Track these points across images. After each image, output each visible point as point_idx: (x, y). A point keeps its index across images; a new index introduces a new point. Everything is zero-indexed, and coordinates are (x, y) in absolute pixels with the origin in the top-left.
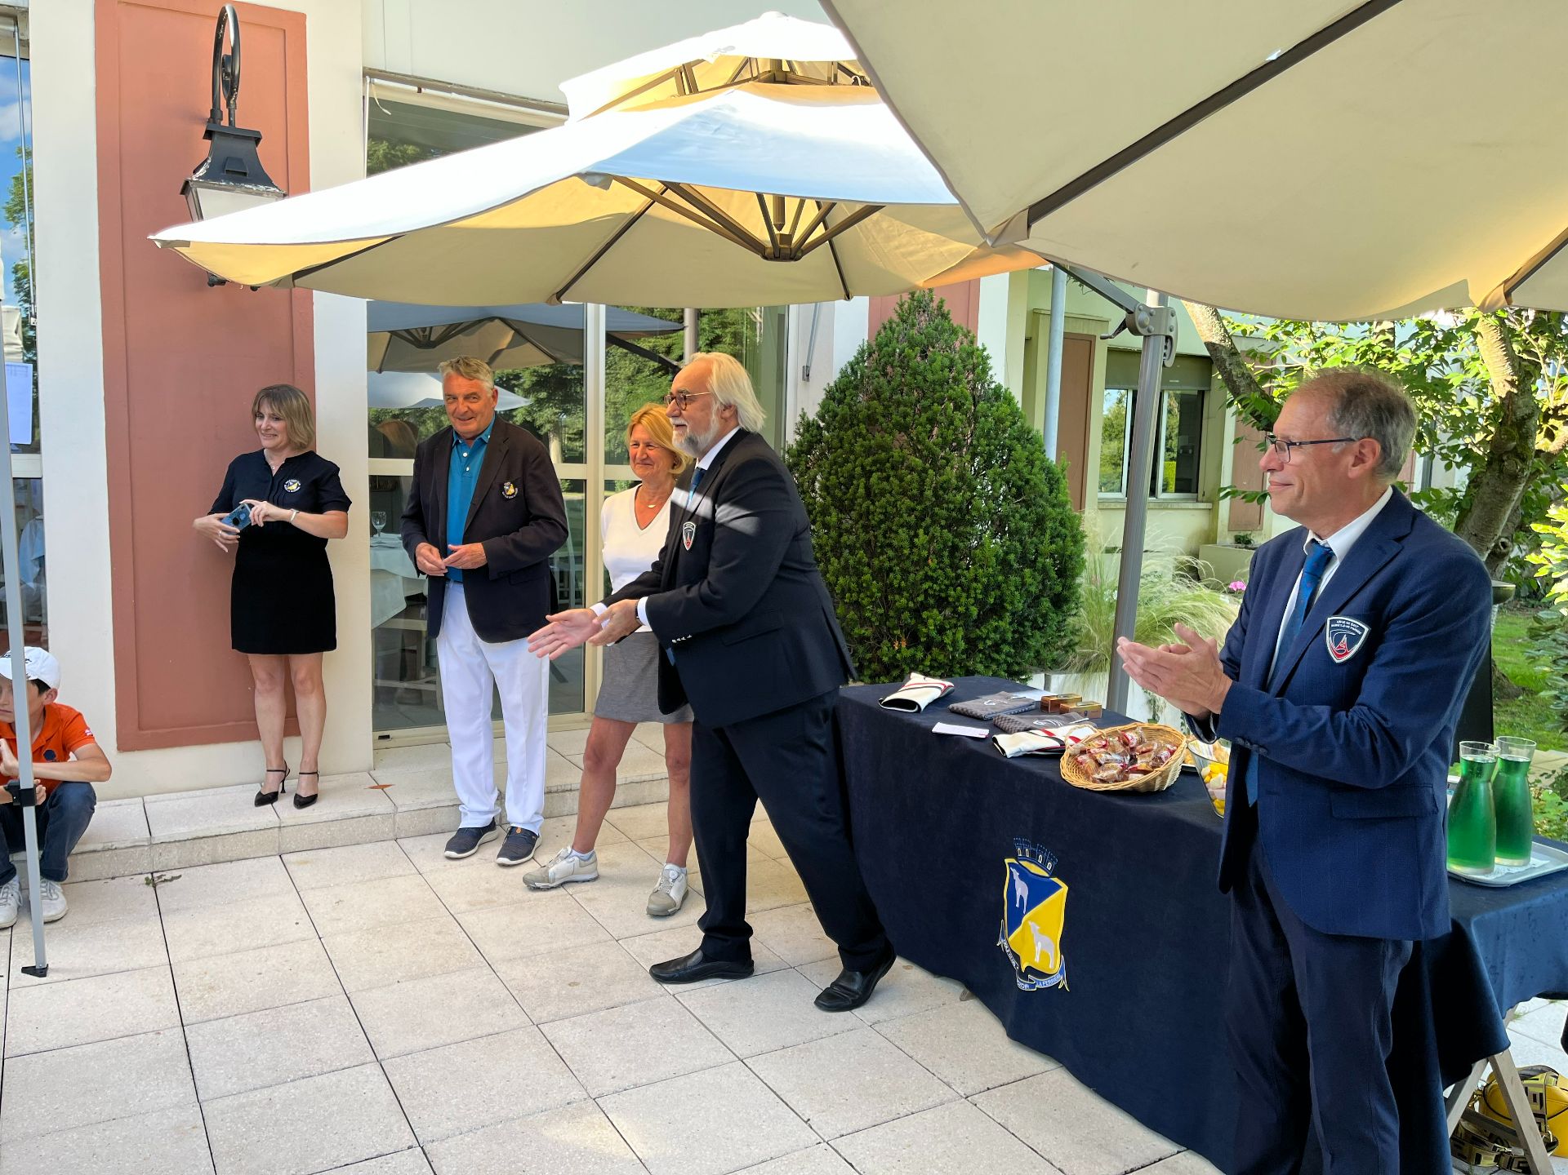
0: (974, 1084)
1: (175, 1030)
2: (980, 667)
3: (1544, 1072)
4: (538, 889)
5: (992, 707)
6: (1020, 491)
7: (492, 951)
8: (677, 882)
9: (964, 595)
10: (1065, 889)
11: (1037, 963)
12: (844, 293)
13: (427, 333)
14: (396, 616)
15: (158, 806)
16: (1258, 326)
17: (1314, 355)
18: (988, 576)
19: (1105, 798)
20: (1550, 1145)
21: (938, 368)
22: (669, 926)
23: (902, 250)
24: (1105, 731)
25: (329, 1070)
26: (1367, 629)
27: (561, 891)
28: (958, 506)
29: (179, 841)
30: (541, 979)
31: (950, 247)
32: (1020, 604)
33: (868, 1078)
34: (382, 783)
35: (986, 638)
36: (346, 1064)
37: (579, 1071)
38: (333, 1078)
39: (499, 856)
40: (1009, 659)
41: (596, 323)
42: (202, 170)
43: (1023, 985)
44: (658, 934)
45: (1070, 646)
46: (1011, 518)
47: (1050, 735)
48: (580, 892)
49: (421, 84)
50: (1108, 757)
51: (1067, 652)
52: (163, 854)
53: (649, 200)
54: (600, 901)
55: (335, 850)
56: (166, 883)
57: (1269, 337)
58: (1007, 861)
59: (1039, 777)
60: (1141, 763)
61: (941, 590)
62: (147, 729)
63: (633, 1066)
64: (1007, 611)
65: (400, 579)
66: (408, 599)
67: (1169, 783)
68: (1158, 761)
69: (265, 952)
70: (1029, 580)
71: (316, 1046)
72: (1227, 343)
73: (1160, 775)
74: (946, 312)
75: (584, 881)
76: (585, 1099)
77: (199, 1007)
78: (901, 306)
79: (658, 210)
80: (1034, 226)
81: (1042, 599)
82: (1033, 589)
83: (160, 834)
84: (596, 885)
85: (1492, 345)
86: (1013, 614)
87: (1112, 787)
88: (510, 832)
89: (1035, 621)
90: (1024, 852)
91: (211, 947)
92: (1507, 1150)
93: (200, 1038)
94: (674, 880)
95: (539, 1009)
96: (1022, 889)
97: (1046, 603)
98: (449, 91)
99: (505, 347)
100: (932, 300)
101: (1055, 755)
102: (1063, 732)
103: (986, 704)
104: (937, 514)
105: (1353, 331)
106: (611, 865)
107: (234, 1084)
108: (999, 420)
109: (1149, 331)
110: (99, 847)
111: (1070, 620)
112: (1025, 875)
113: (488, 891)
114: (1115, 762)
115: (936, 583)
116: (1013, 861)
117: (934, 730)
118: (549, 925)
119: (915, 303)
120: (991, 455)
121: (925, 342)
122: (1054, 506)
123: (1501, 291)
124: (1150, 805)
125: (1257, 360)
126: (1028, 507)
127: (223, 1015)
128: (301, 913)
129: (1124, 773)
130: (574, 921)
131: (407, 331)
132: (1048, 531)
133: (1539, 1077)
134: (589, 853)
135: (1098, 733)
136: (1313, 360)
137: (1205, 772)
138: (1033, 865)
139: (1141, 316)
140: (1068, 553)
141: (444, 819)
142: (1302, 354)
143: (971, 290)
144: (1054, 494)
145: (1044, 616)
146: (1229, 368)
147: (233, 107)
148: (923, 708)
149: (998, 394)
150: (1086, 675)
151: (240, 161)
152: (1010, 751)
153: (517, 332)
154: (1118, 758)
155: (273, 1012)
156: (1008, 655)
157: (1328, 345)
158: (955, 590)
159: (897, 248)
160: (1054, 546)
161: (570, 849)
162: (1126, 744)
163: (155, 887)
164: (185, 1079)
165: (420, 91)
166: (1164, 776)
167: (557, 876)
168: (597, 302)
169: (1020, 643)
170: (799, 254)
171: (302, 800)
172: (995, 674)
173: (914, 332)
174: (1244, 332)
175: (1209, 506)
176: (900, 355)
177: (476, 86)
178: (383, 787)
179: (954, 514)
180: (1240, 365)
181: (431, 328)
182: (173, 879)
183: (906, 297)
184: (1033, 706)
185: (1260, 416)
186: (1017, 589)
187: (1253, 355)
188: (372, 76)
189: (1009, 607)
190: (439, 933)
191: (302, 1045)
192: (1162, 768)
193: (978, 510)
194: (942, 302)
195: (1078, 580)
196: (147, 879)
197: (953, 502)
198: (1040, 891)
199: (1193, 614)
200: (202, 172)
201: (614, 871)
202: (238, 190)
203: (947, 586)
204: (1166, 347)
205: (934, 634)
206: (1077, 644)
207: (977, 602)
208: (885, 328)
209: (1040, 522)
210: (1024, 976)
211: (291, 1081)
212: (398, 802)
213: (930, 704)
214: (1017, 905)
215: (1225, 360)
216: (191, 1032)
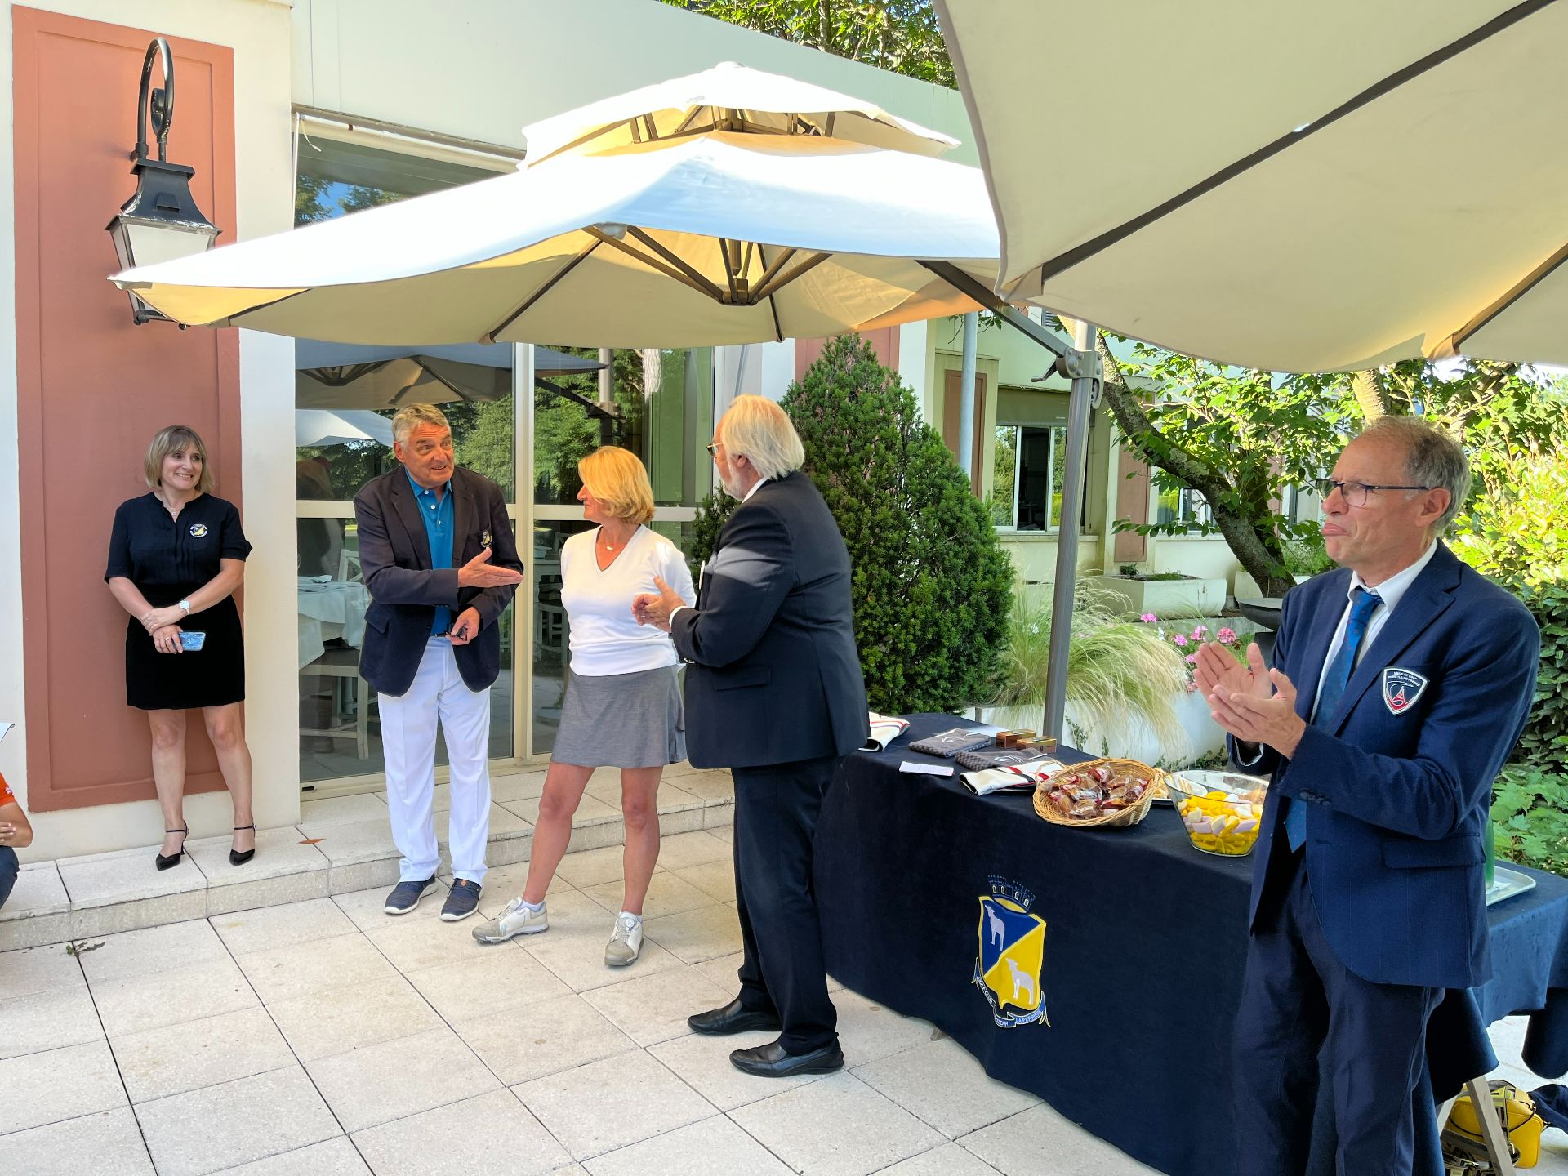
0: (960, 1125)
1: (124, 1110)
2: (920, 703)
3: (1502, 1086)
4: (489, 943)
5: (951, 744)
6: (951, 528)
7: (451, 1011)
8: (633, 930)
9: (904, 631)
10: (1043, 925)
11: (1016, 999)
12: (776, 335)
13: (337, 370)
14: (315, 662)
15: (73, 869)
16: (1143, 366)
17: (1196, 394)
18: (926, 612)
19: (1084, 834)
20: (1515, 1157)
21: (869, 408)
22: (628, 977)
23: (841, 294)
24: (1073, 767)
25: (295, 1146)
26: (1425, 682)
27: (512, 944)
28: (895, 544)
29: (101, 907)
30: (505, 1038)
31: (889, 292)
32: (957, 640)
33: (854, 1125)
34: (311, 838)
35: (924, 674)
36: (313, 1139)
37: (558, 1133)
38: (302, 1153)
39: (443, 911)
40: (945, 694)
41: (525, 364)
42: (132, 206)
43: (1002, 1023)
44: (618, 985)
45: (1000, 681)
46: (946, 556)
47: (1017, 772)
48: (532, 944)
49: (352, 121)
50: (1083, 793)
51: (999, 686)
52: (84, 921)
53: (596, 240)
54: (557, 952)
55: (266, 910)
56: (89, 952)
57: (1154, 377)
58: (981, 898)
59: (1014, 814)
60: (1114, 798)
61: (880, 628)
62: (60, 788)
63: (614, 1126)
64: (945, 646)
65: (318, 623)
66: (326, 643)
67: (1142, 816)
68: (1131, 797)
69: (207, 1022)
70: (964, 616)
71: (278, 1122)
72: (1121, 383)
73: (1136, 810)
74: (872, 354)
75: (534, 933)
76: (571, 1163)
77: (146, 1084)
78: (828, 347)
79: (607, 252)
80: (1047, 282)
81: (977, 634)
82: (968, 625)
83: (81, 901)
84: (548, 936)
85: (1366, 386)
86: (949, 651)
87: (1089, 823)
88: (455, 884)
89: (970, 655)
90: (999, 889)
91: (148, 1020)
92: (1475, 1164)
93: (152, 1117)
94: (631, 929)
95: (508, 1070)
96: (998, 927)
97: (980, 639)
98: (381, 128)
99: (412, 383)
100: (858, 342)
101: (1026, 791)
102: (1032, 769)
103: (946, 740)
104: (875, 553)
105: (1232, 371)
106: (559, 915)
107: (197, 1165)
108: (930, 460)
109: (1078, 374)
110: (17, 915)
111: (1001, 655)
112: (1000, 912)
113: (436, 947)
114: (1089, 796)
115: (875, 620)
116: (988, 898)
117: (901, 770)
118: (506, 981)
119: (841, 345)
120: (923, 494)
121: (855, 383)
122: (984, 543)
123: (1450, 343)
124: (1129, 840)
125: (1144, 398)
126: (960, 544)
127: (173, 1091)
128: (239, 978)
129: (1100, 807)
130: (530, 975)
131: (319, 370)
132: (981, 568)
133: (1498, 1091)
134: (540, 904)
135: (1067, 770)
136: (1198, 399)
137: (1181, 806)
138: (1009, 902)
139: (1071, 360)
140: (1000, 589)
141: (380, 873)
142: (1188, 393)
143: (892, 336)
144: (984, 532)
145: (978, 651)
146: (1122, 406)
147: (163, 141)
148: (884, 746)
149: (926, 434)
150: (1016, 707)
151: (173, 196)
152: (981, 790)
153: (426, 369)
154: (1091, 793)
155: (226, 1087)
156: (944, 690)
157: (1214, 384)
158: (894, 627)
159: (836, 292)
160: (987, 582)
161: (520, 900)
162: (1097, 779)
163: (77, 955)
164: (143, 1162)
165: (351, 128)
166: (1138, 810)
167: (508, 929)
168: (526, 341)
169: (955, 678)
170: (756, 299)
171: (238, 856)
172: (933, 710)
173: (841, 373)
174: (1130, 371)
175: (1095, 538)
176: (830, 396)
177: (405, 124)
178: (313, 842)
179: (891, 552)
180: (1132, 403)
181: (342, 367)
182: (96, 946)
183: (833, 340)
184: (989, 743)
185: (1152, 453)
186: (954, 626)
187: (1140, 392)
188: (302, 112)
189: (946, 643)
190: (391, 994)
191: (262, 1120)
192: (1137, 803)
193: (915, 548)
194: (868, 343)
195: (1009, 615)
196: (68, 948)
197: (890, 541)
198: (1017, 928)
199: (1115, 647)
200: (132, 208)
201: (564, 921)
202: (170, 226)
203: (886, 624)
204: (1093, 390)
205: (874, 671)
206: (1007, 678)
207: (916, 640)
208: (813, 369)
209: (972, 559)
210: (1003, 1013)
211: (257, 1160)
212: (333, 857)
213: (890, 743)
214: (993, 943)
215: (1118, 399)
216: (141, 1111)
